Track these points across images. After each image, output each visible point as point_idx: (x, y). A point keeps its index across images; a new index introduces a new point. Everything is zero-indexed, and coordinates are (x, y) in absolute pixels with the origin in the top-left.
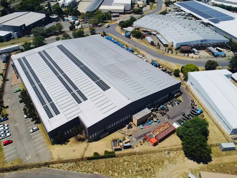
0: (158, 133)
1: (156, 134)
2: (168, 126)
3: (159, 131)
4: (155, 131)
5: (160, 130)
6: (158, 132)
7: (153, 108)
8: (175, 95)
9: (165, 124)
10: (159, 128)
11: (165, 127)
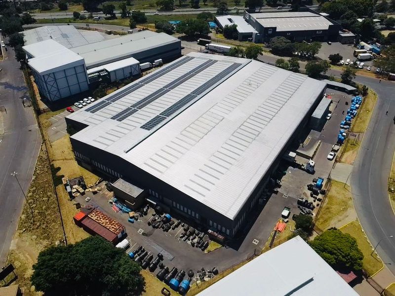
0: (94, 218)
1: (92, 216)
2: (113, 229)
3: (99, 219)
4: (99, 214)
5: (102, 220)
6: (96, 218)
7: (155, 203)
8: (210, 231)
9: (117, 224)
10: (105, 218)
11: (110, 225)
